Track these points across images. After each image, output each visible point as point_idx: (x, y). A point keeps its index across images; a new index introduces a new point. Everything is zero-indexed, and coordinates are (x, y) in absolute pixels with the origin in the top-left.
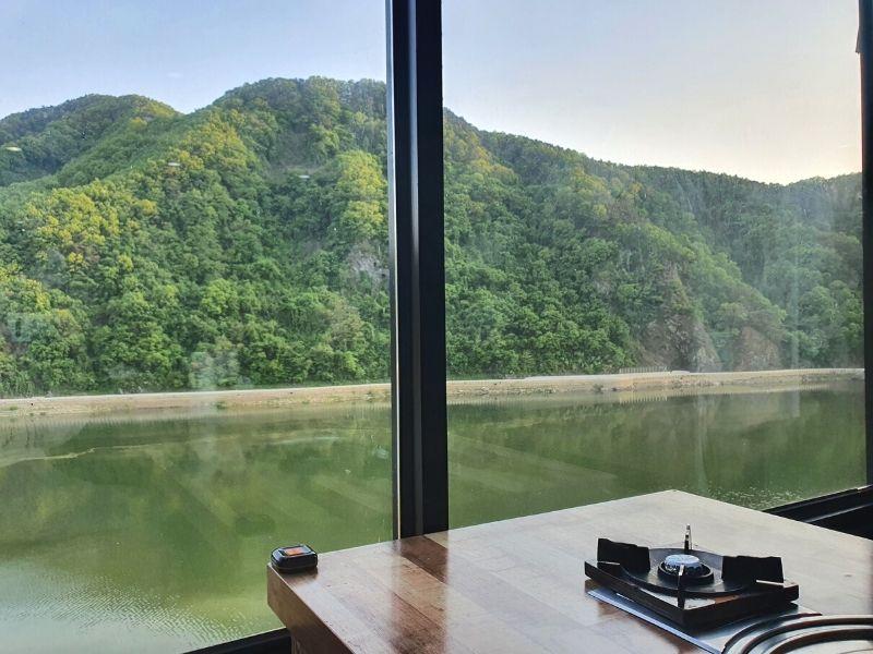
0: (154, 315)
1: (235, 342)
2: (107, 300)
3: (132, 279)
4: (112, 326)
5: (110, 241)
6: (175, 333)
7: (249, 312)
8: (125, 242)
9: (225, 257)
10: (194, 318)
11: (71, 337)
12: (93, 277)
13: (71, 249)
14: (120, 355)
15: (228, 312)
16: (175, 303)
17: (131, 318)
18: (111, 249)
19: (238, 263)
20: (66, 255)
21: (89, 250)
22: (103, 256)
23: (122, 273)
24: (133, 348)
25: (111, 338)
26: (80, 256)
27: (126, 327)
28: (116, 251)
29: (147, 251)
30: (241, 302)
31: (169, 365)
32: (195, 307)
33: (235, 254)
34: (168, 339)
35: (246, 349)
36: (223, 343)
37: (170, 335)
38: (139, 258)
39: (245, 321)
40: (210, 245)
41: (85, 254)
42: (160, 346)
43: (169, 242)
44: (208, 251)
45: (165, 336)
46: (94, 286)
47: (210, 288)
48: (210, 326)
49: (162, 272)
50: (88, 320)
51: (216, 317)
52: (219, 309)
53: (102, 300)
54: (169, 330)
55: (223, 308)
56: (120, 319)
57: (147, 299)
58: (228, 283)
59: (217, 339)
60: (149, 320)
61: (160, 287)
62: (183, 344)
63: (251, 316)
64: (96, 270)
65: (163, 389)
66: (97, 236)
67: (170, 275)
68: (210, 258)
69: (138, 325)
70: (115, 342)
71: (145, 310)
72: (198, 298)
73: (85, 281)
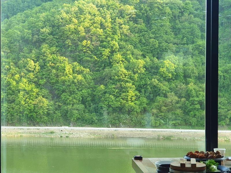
0: (131, 79)
1: (180, 97)
2: (103, 69)
3: (118, 56)
4: (106, 85)
5: (106, 33)
6: (143, 90)
7: (190, 77)
8: (114, 33)
9: (176, 41)
10: (155, 81)
11: (83, 91)
12: (96, 55)
13: (84, 38)
14: (110, 103)
15: (176, 77)
16: (143, 70)
17: (117, 80)
18: (106, 38)
19: (184, 44)
20: (81, 41)
21: (94, 38)
22: (102, 42)
23: (112, 52)
24: (118, 99)
25: (105, 93)
26: (89, 42)
27: (114, 86)
28: (109, 39)
29: (127, 38)
30: (185, 70)
31: (139, 111)
32: (155, 73)
33: (183, 39)
34: (139, 94)
35: (188, 102)
36: (173, 98)
37: (140, 91)
38: (122, 43)
39: (187, 83)
40: (166, 33)
41: (91, 41)
42: (134, 98)
43: (141, 32)
44: (165, 37)
45: (137, 92)
46: (96, 60)
47: (165, 61)
48: (164, 86)
49: (136, 51)
50: (93, 81)
51: (169, 80)
52: (170, 75)
53: (101, 69)
54: (139, 89)
55: (173, 75)
56: (111, 81)
57: (127, 68)
58: (177, 58)
59: (168, 94)
60: (127, 82)
61: (135, 61)
62: (148, 98)
63: (192, 80)
64: (98, 50)
65: (135, 126)
66: (98, 29)
67: (141, 53)
68: (166, 42)
69: (121, 85)
70: (107, 95)
71: (125, 76)
72: (157, 68)
73: (91, 57)
